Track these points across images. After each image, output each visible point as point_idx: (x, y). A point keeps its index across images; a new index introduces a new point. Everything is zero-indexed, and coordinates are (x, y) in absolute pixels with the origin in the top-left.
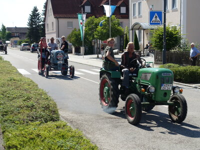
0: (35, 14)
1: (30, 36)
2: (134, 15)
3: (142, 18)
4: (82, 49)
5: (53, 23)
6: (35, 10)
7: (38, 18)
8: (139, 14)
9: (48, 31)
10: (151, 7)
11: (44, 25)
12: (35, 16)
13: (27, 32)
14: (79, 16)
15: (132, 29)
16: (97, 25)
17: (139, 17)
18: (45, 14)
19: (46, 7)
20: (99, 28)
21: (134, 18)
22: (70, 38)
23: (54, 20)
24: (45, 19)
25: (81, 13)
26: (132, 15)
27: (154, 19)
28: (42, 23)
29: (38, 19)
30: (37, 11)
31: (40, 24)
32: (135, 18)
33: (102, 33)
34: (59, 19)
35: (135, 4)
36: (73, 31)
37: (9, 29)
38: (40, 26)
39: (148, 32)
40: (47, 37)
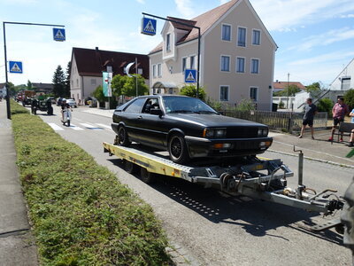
0: (59, 72)
1: (54, 91)
2: (154, 75)
3: (162, 78)
4: (107, 104)
5: (78, 80)
6: (59, 68)
7: (62, 76)
8: (159, 74)
9: (73, 87)
10: (170, 68)
11: (68, 82)
13: (52, 87)
14: (105, 74)
15: (154, 88)
16: (123, 83)
17: (159, 77)
18: (69, 72)
19: (70, 65)
20: (126, 85)
22: (95, 94)
23: (79, 77)
24: (69, 76)
25: (106, 71)
26: (152, 76)
27: (189, 77)
28: (66, 80)
30: (61, 69)
32: (155, 78)
33: (129, 89)
34: (84, 77)
35: (155, 65)
36: (98, 88)
37: (34, 84)
38: (64, 82)
39: (167, 90)
40: (72, 92)
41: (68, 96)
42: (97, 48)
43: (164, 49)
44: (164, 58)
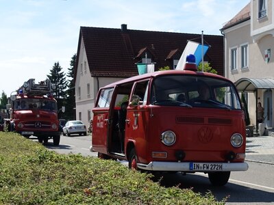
2: (233, 68)
3: (249, 73)
5: (88, 85)
6: (57, 68)
7: (62, 81)
8: (243, 66)
9: (80, 98)
10: (266, 52)
11: (72, 92)
12: (56, 78)
17: (243, 72)
18: (74, 73)
19: (75, 61)
21: (233, 74)
23: (91, 80)
24: (73, 83)
25: (142, 63)
26: (230, 69)
28: (67, 88)
29: (61, 83)
30: (60, 70)
31: (64, 90)
32: (235, 72)
34: (99, 79)
35: (236, 49)
38: (63, 94)
39: (261, 95)
40: (78, 109)
41: (71, 115)
42: (124, 26)
43: (254, 15)
44: (253, 32)
